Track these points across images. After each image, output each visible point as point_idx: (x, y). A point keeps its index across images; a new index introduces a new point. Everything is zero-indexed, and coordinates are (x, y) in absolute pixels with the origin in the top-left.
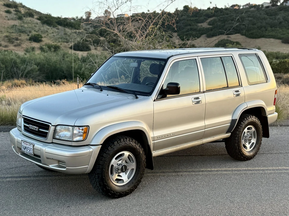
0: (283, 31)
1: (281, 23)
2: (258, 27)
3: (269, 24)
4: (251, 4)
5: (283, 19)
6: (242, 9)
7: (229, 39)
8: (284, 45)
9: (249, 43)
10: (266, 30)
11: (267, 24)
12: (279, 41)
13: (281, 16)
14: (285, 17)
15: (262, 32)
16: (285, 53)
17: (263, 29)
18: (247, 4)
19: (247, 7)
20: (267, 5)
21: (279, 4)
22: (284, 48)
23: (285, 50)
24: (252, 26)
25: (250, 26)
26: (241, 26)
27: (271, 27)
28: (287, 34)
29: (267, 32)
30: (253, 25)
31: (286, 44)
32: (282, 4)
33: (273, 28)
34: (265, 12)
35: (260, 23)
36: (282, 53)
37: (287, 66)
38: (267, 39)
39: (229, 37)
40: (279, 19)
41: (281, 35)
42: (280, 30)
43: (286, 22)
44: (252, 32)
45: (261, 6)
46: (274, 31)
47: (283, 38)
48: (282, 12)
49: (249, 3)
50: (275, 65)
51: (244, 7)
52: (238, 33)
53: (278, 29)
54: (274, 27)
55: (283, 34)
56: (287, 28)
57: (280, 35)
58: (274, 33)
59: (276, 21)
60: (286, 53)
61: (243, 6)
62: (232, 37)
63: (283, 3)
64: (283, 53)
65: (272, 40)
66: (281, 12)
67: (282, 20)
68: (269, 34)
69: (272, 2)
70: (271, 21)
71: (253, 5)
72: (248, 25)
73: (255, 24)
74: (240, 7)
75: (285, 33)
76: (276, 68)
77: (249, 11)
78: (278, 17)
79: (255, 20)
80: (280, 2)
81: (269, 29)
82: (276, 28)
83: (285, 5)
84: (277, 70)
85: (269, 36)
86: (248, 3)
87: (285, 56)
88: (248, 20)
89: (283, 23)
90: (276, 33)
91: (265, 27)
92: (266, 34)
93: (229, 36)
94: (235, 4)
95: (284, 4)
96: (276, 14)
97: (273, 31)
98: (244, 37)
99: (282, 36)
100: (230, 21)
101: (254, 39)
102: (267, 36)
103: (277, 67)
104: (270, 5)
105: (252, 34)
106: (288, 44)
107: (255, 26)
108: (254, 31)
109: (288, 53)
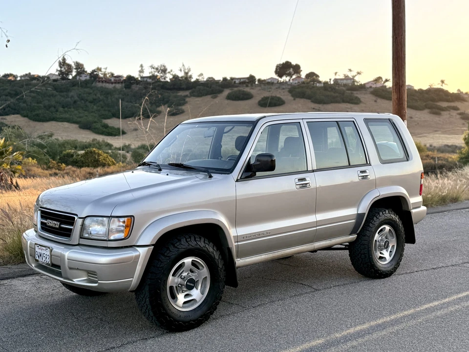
0: (79, 113)
1: (75, 102)
2: (45, 107)
3: (60, 103)
4: (32, 74)
5: (78, 97)
6: (20, 80)
7: (4, 121)
8: (82, 131)
9: (35, 127)
10: (57, 111)
11: (57, 103)
12: (75, 126)
13: (74, 93)
14: (80, 95)
15: (50, 113)
16: (84, 141)
17: (52, 109)
18: (26, 75)
19: (27, 78)
20: (54, 78)
21: (70, 77)
22: (83, 136)
23: (84, 137)
24: (36, 104)
25: (33, 104)
26: (21, 104)
27: (63, 107)
28: (86, 117)
29: (58, 113)
30: (38, 103)
31: (85, 130)
32: (74, 77)
33: (66, 109)
34: (53, 86)
35: (47, 101)
36: (81, 142)
37: (96, 157)
38: (60, 123)
39: (5, 119)
40: (72, 97)
41: (78, 117)
42: (76, 112)
43: (83, 101)
44: (37, 112)
45: (46, 79)
46: (68, 113)
47: (80, 122)
48: (76, 88)
49: (30, 73)
50: (80, 157)
51: (23, 78)
52: (18, 114)
53: (73, 109)
54: (67, 107)
55: (80, 117)
56: (85, 109)
57: (76, 118)
58: (67, 116)
59: (69, 99)
60: (86, 142)
61: (21, 77)
62: (8, 119)
63: (76, 76)
64: (83, 142)
65: (66, 124)
66: (74, 87)
67: (76, 98)
68: (61, 116)
69: (61, 74)
70: (62, 99)
71: (35, 76)
72: (31, 103)
73: (40, 102)
74: (16, 78)
75: (81, 115)
76: (82, 161)
77: (30, 84)
78: (71, 94)
79: (40, 97)
80: (72, 75)
81: (61, 109)
82: (70, 108)
83: (79, 79)
84: (83, 163)
85: (61, 118)
86: (27, 73)
88: (30, 96)
89: (78, 103)
90: (70, 115)
91: (55, 107)
92: (58, 116)
93: (4, 117)
94: (9, 73)
95: (78, 77)
96: (68, 90)
97: (66, 112)
98: (26, 119)
99: (79, 120)
100: (4, 97)
101: (41, 123)
102: (58, 118)
103: (82, 159)
104: (59, 77)
105: (37, 115)
106: (88, 130)
107: (40, 105)
108: (40, 112)
109: (89, 142)
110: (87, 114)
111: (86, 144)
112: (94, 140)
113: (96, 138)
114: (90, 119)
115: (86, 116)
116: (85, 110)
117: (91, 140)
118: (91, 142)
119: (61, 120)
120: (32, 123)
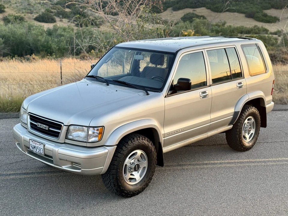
0: (247, 5)
7: (195, 12)
8: (247, 19)
12: (243, 15)
16: (248, 27)
22: (248, 23)
23: (248, 24)
28: (251, 9)
29: (231, 6)
31: (250, 19)
33: (237, 2)
36: (245, 28)
38: (232, 14)
39: (195, 11)
41: (245, 9)
42: (244, 5)
44: (217, 5)
47: (247, 12)
52: (204, 7)
53: (242, 3)
55: (247, 9)
58: (238, 8)
60: (249, 28)
62: (197, 10)
64: (247, 28)
65: (236, 14)
68: (233, 8)
75: (248, 7)
82: (240, 2)
87: (248, 30)
90: (240, 7)
92: (231, 8)
93: (195, 9)
97: (237, 5)
98: (209, 11)
99: (246, 10)
101: (219, 13)
102: (231, 10)
105: (217, 8)
106: (252, 19)
108: (219, 5)
109: (251, 28)
110: (252, 6)
111: (248, 29)
112: (255, 26)
113: (257, 25)
114: (254, 10)
115: (251, 7)
116: (251, 3)
117: (253, 26)
118: (253, 28)
119: (233, 11)
120: (214, 14)
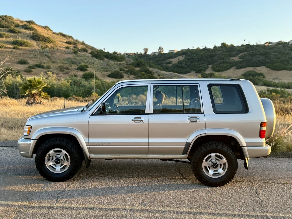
2: (281, 61)
7: (255, 70)
9: (272, 74)
10: (288, 64)
11: (290, 58)
15: (284, 65)
17: (286, 62)
24: (276, 60)
26: (267, 60)
29: (289, 65)
34: (290, 48)
35: (283, 58)
38: (288, 71)
39: (255, 69)
44: (276, 64)
45: (287, 43)
52: (264, 66)
62: (257, 69)
68: (290, 67)
72: (273, 59)
73: (279, 58)
79: (280, 55)
81: (291, 62)
88: (274, 55)
92: (288, 67)
98: (268, 69)
100: (258, 56)
101: (277, 71)
102: (288, 68)
105: (275, 66)
107: (278, 60)
108: (278, 64)
119: (290, 69)
120: (271, 71)
